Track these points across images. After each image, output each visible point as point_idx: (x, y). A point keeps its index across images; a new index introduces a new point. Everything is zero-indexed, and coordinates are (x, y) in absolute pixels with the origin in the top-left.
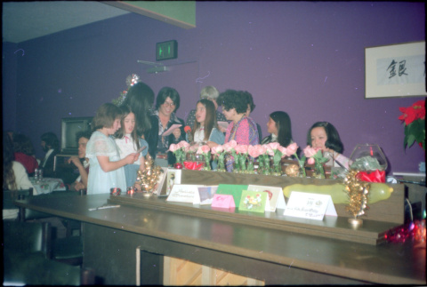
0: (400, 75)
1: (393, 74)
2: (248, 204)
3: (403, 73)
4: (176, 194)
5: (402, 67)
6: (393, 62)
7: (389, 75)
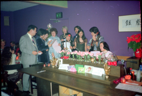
0: (129, 25)
1: (127, 25)
2: (80, 71)
3: (130, 24)
4: (61, 67)
5: (130, 22)
6: (127, 21)
7: (126, 25)
